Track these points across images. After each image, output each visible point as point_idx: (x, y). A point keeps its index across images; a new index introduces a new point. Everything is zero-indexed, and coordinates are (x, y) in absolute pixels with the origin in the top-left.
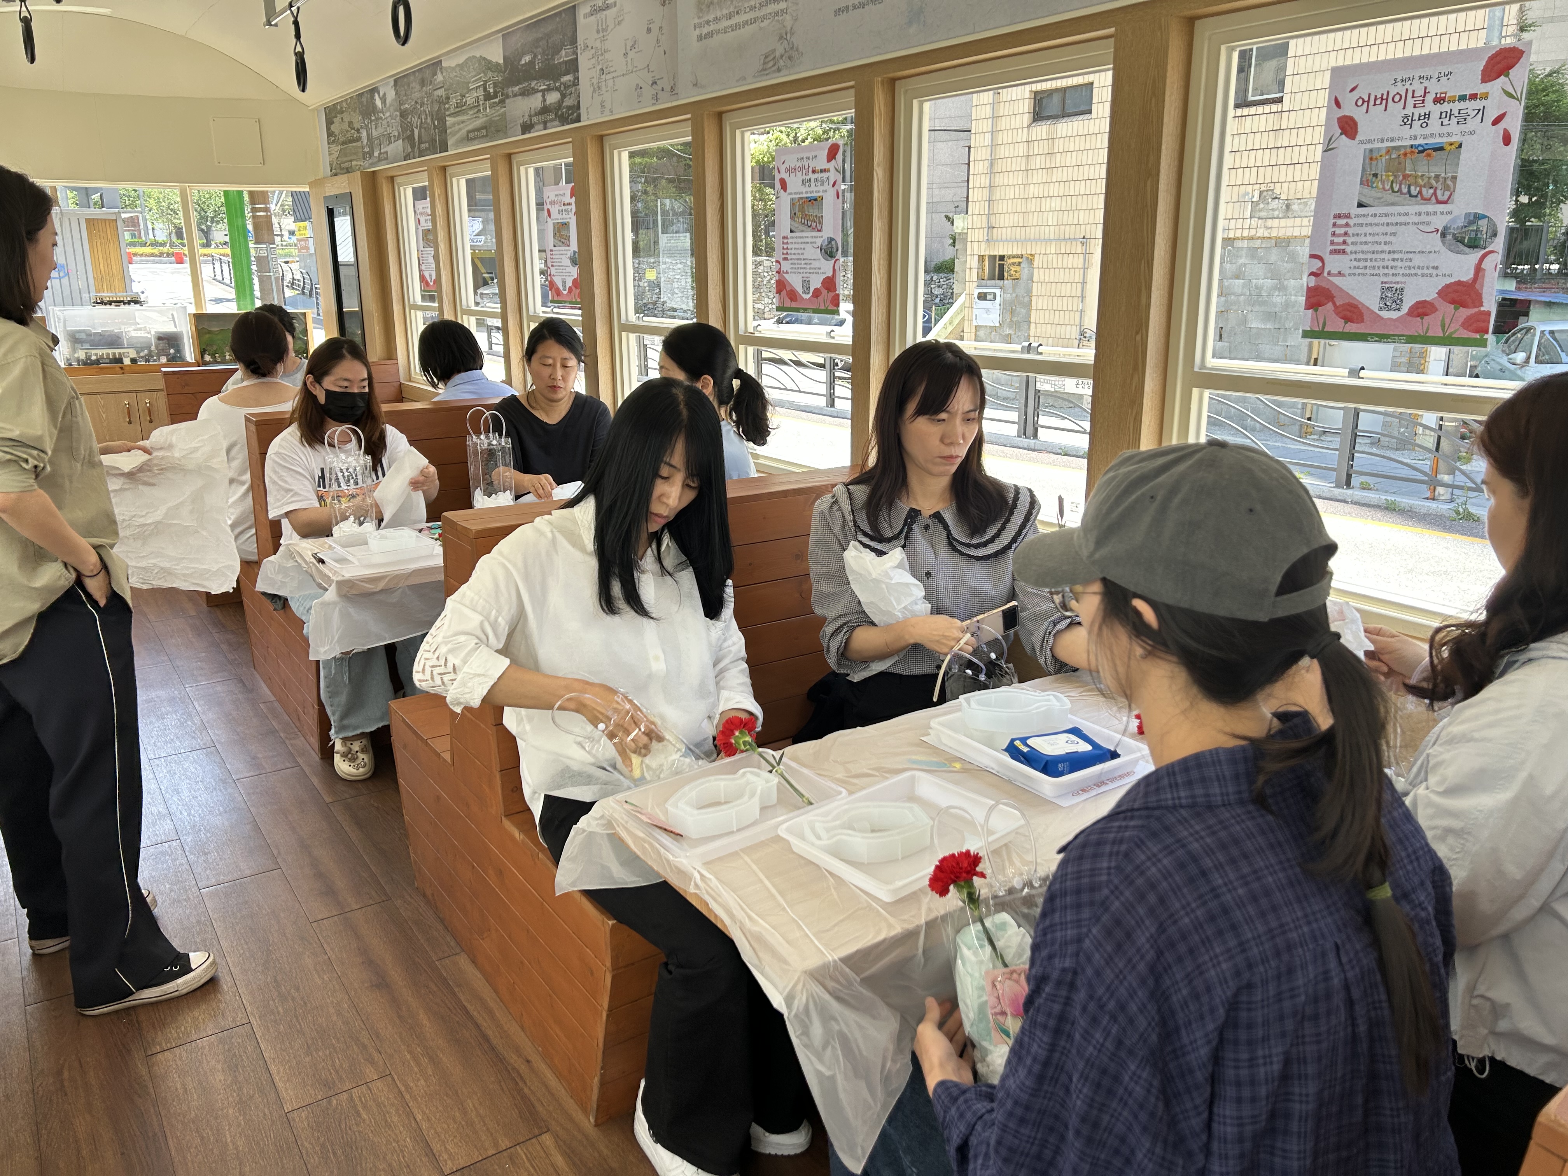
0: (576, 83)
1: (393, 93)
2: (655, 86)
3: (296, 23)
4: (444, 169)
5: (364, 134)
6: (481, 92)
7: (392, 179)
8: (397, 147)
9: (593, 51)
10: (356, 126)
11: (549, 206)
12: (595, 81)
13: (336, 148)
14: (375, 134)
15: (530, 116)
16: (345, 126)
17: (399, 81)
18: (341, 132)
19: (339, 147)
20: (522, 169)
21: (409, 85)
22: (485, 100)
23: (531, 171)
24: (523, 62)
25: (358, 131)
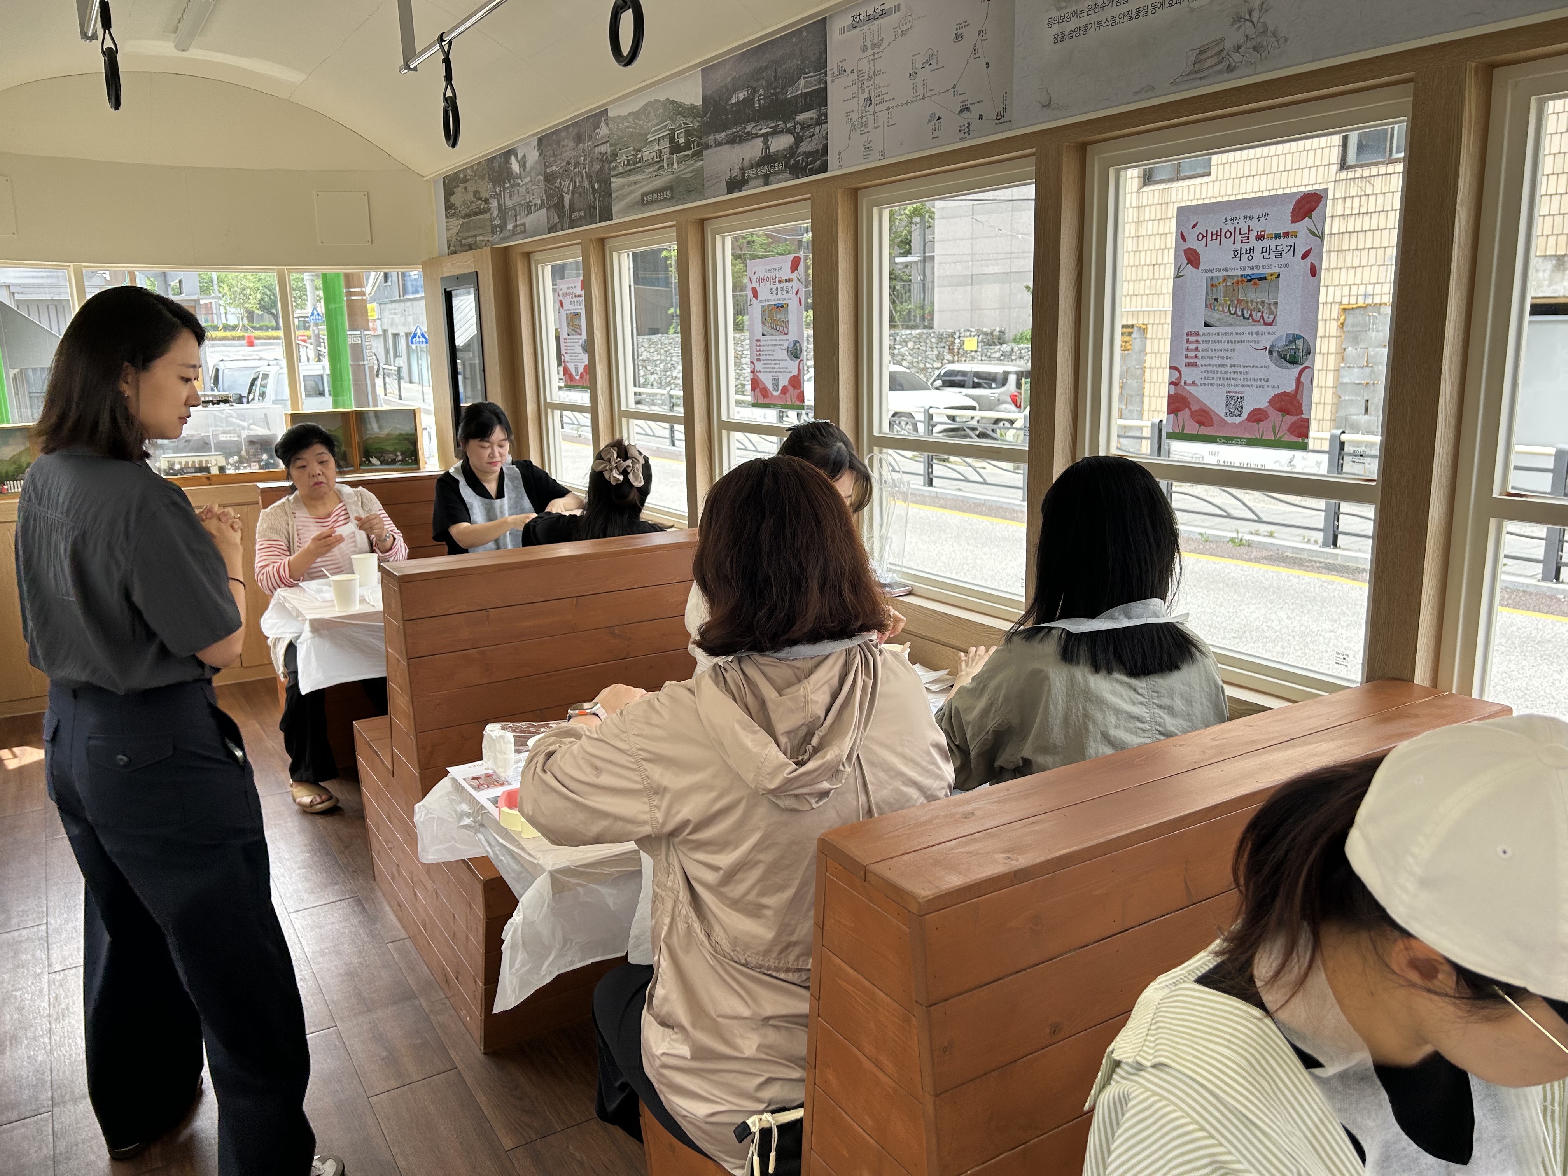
0: (822, 120)
1: (536, 153)
2: (966, 114)
3: (447, 61)
4: (602, 242)
5: (494, 204)
6: (666, 145)
7: (528, 255)
8: (541, 216)
9: (855, 76)
10: (484, 195)
11: (755, 285)
12: (855, 116)
13: (456, 223)
14: (509, 203)
15: (742, 169)
16: (470, 196)
17: (543, 141)
18: (464, 203)
19: (461, 221)
20: (718, 238)
21: (558, 143)
22: (672, 153)
23: (728, 241)
24: (734, 100)
25: (486, 201)
